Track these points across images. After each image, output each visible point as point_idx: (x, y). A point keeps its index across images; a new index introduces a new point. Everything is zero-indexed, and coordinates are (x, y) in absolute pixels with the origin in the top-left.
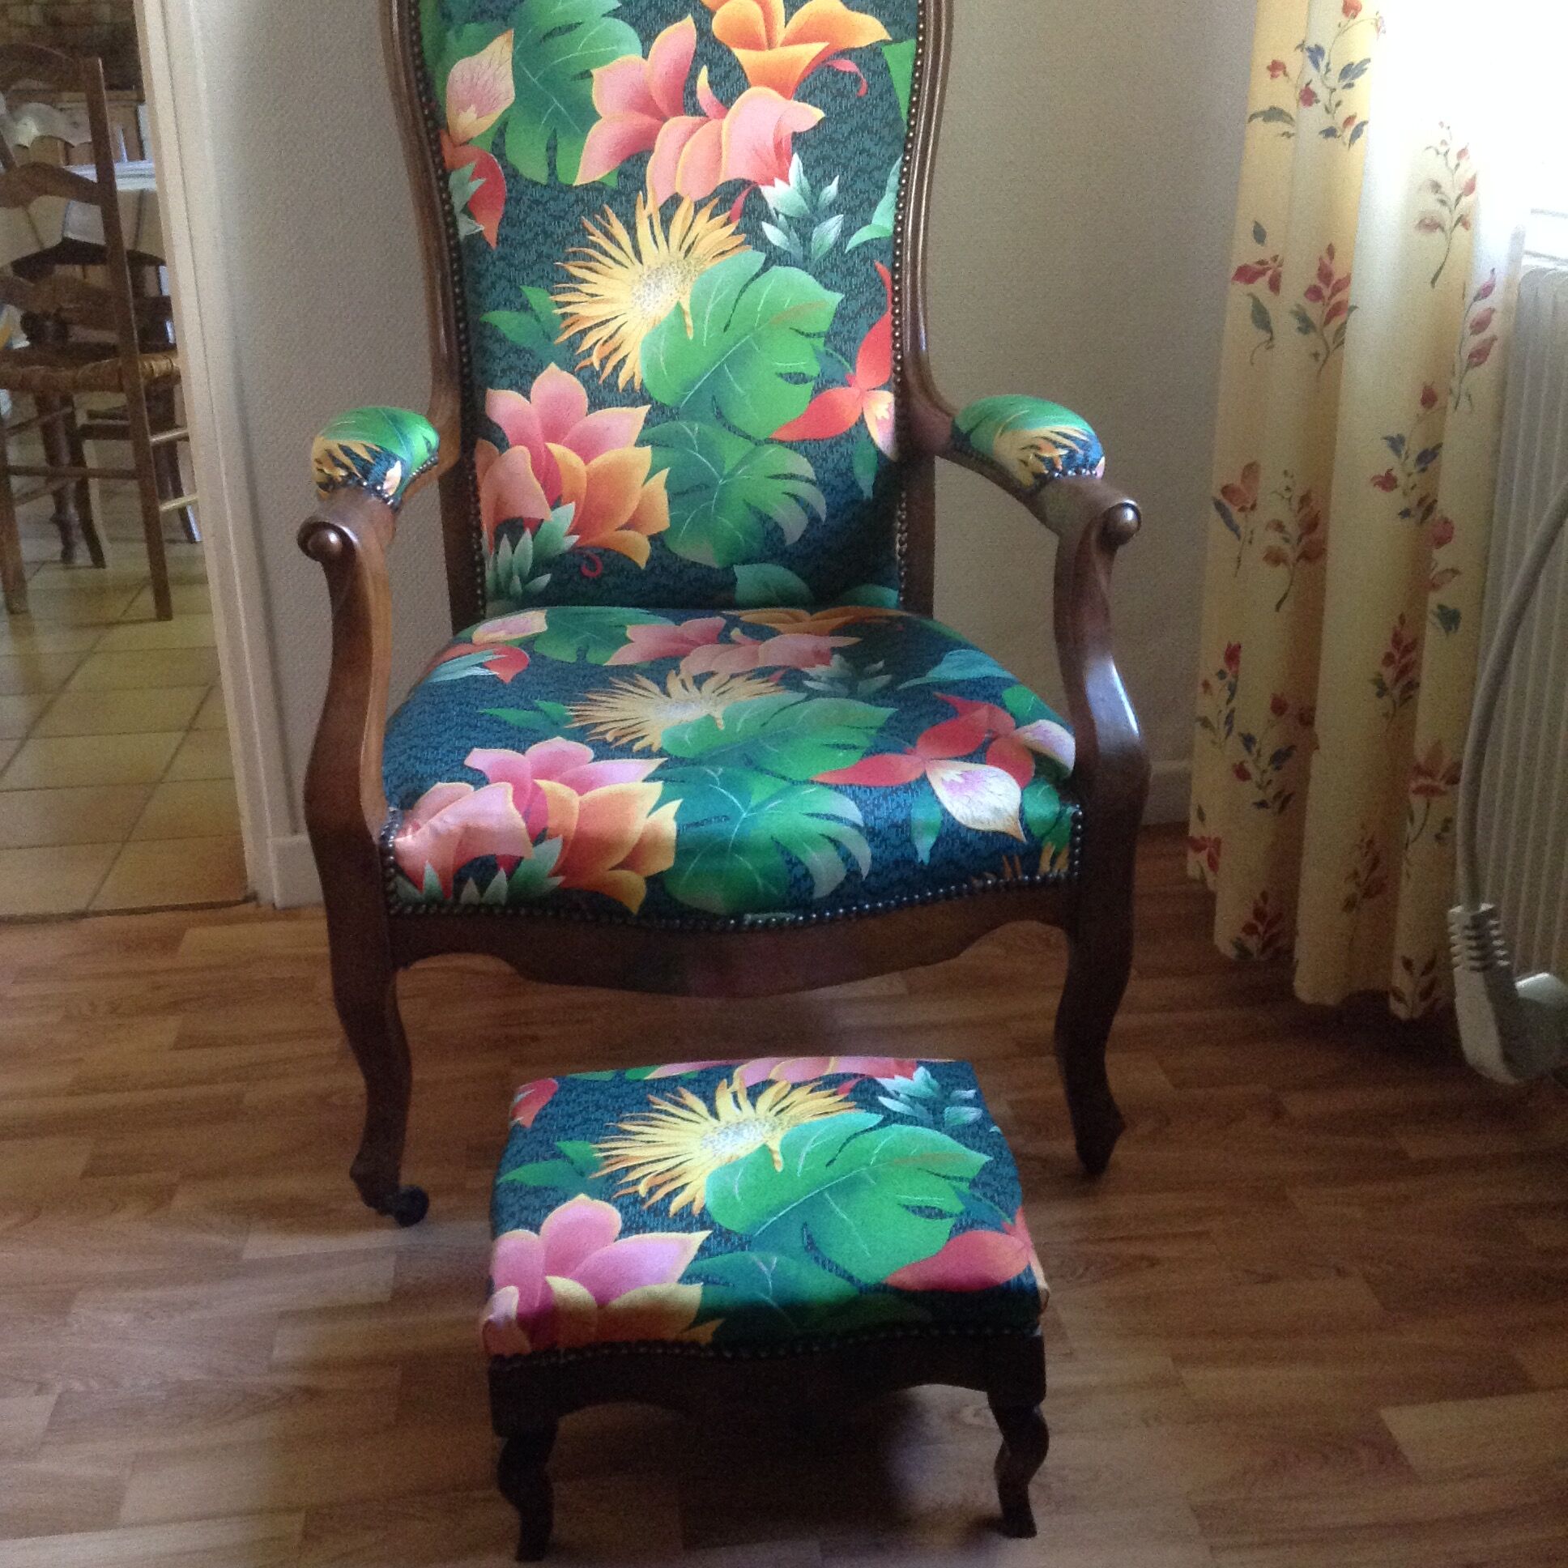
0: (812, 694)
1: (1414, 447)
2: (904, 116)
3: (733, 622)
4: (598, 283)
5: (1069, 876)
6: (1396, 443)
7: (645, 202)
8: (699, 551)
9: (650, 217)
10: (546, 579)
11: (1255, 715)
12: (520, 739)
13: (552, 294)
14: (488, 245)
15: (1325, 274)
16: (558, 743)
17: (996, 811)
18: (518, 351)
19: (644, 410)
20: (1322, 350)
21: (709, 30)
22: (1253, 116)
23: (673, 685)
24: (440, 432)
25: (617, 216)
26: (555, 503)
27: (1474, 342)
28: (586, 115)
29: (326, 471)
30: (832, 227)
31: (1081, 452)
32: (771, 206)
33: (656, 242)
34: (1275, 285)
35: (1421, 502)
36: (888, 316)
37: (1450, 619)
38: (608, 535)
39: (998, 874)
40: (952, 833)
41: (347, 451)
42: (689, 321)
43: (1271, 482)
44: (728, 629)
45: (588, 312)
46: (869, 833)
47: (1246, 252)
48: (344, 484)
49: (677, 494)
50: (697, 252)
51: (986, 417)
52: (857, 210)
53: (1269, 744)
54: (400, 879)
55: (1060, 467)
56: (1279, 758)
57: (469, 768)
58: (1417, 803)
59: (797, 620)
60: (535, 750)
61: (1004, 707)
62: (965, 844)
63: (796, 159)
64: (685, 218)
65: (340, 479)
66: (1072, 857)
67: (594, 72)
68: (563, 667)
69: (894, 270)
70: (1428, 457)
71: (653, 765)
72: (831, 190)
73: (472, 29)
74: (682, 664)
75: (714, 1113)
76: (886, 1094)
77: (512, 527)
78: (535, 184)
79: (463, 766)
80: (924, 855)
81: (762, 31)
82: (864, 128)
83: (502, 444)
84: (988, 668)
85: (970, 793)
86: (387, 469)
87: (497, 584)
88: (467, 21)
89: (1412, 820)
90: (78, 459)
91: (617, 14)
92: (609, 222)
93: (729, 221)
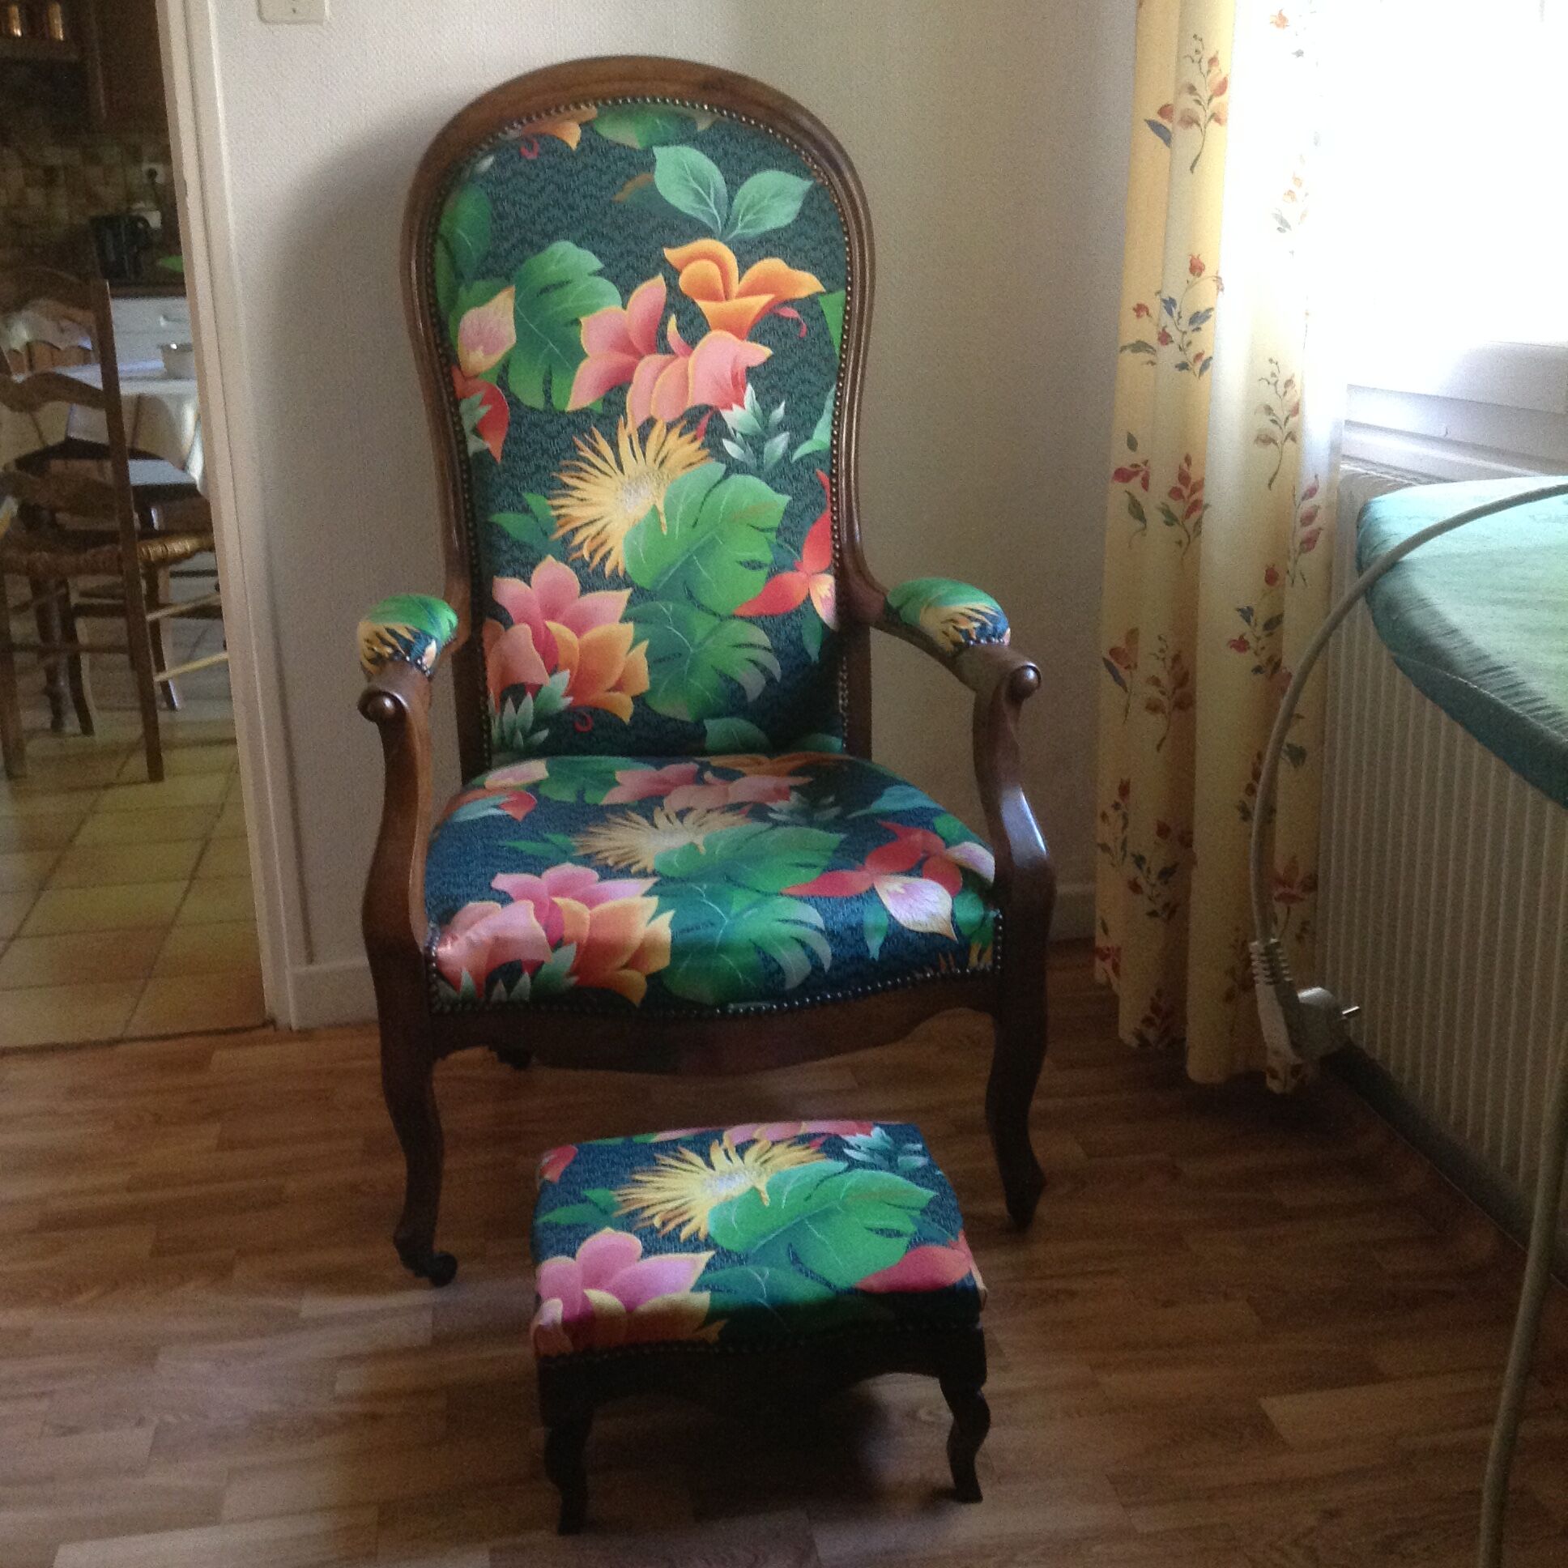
0: (776, 824)
1: (1261, 616)
2: (837, 350)
3: (705, 767)
4: (587, 490)
5: (993, 969)
6: (1247, 614)
7: (626, 424)
8: (674, 708)
9: (630, 437)
10: (544, 734)
11: (1144, 838)
12: (535, 865)
13: (549, 499)
14: (494, 459)
15: (1184, 478)
16: (568, 868)
17: (933, 916)
18: (520, 546)
19: (626, 593)
20: (1185, 541)
21: (677, 286)
22: (1123, 348)
23: (660, 819)
24: (457, 611)
25: (603, 436)
26: (553, 670)
27: (1303, 532)
28: (574, 354)
29: (375, 648)
30: (780, 442)
31: (990, 625)
32: (729, 427)
33: (635, 456)
34: (1145, 484)
35: (1270, 660)
36: (828, 513)
37: (1298, 755)
38: (599, 696)
39: (936, 968)
40: (897, 935)
41: (393, 633)
42: (663, 520)
43: (1148, 645)
44: (700, 773)
45: (578, 513)
46: (829, 934)
47: (1122, 457)
48: (391, 658)
49: (656, 661)
50: (668, 464)
51: (912, 596)
52: (800, 428)
53: (1156, 861)
54: (441, 983)
55: (975, 637)
56: (1166, 874)
57: (497, 891)
58: (1279, 908)
59: (759, 763)
60: (551, 874)
61: (935, 831)
62: (907, 942)
63: (750, 388)
64: (659, 436)
65: (387, 655)
66: (995, 952)
67: (582, 320)
68: (561, 804)
69: (832, 475)
70: (1273, 624)
71: (648, 883)
72: (779, 413)
73: (480, 285)
74: (665, 801)
75: (710, 1165)
76: (850, 1147)
77: (516, 691)
78: (532, 410)
79: (491, 888)
80: (874, 952)
81: (720, 286)
82: (805, 361)
83: (507, 622)
84: (921, 800)
85: (912, 901)
86: (426, 646)
87: (502, 738)
88: (476, 278)
89: (1276, 923)
90: (70, 635)
91: (600, 273)
92: (595, 440)
93: (695, 439)
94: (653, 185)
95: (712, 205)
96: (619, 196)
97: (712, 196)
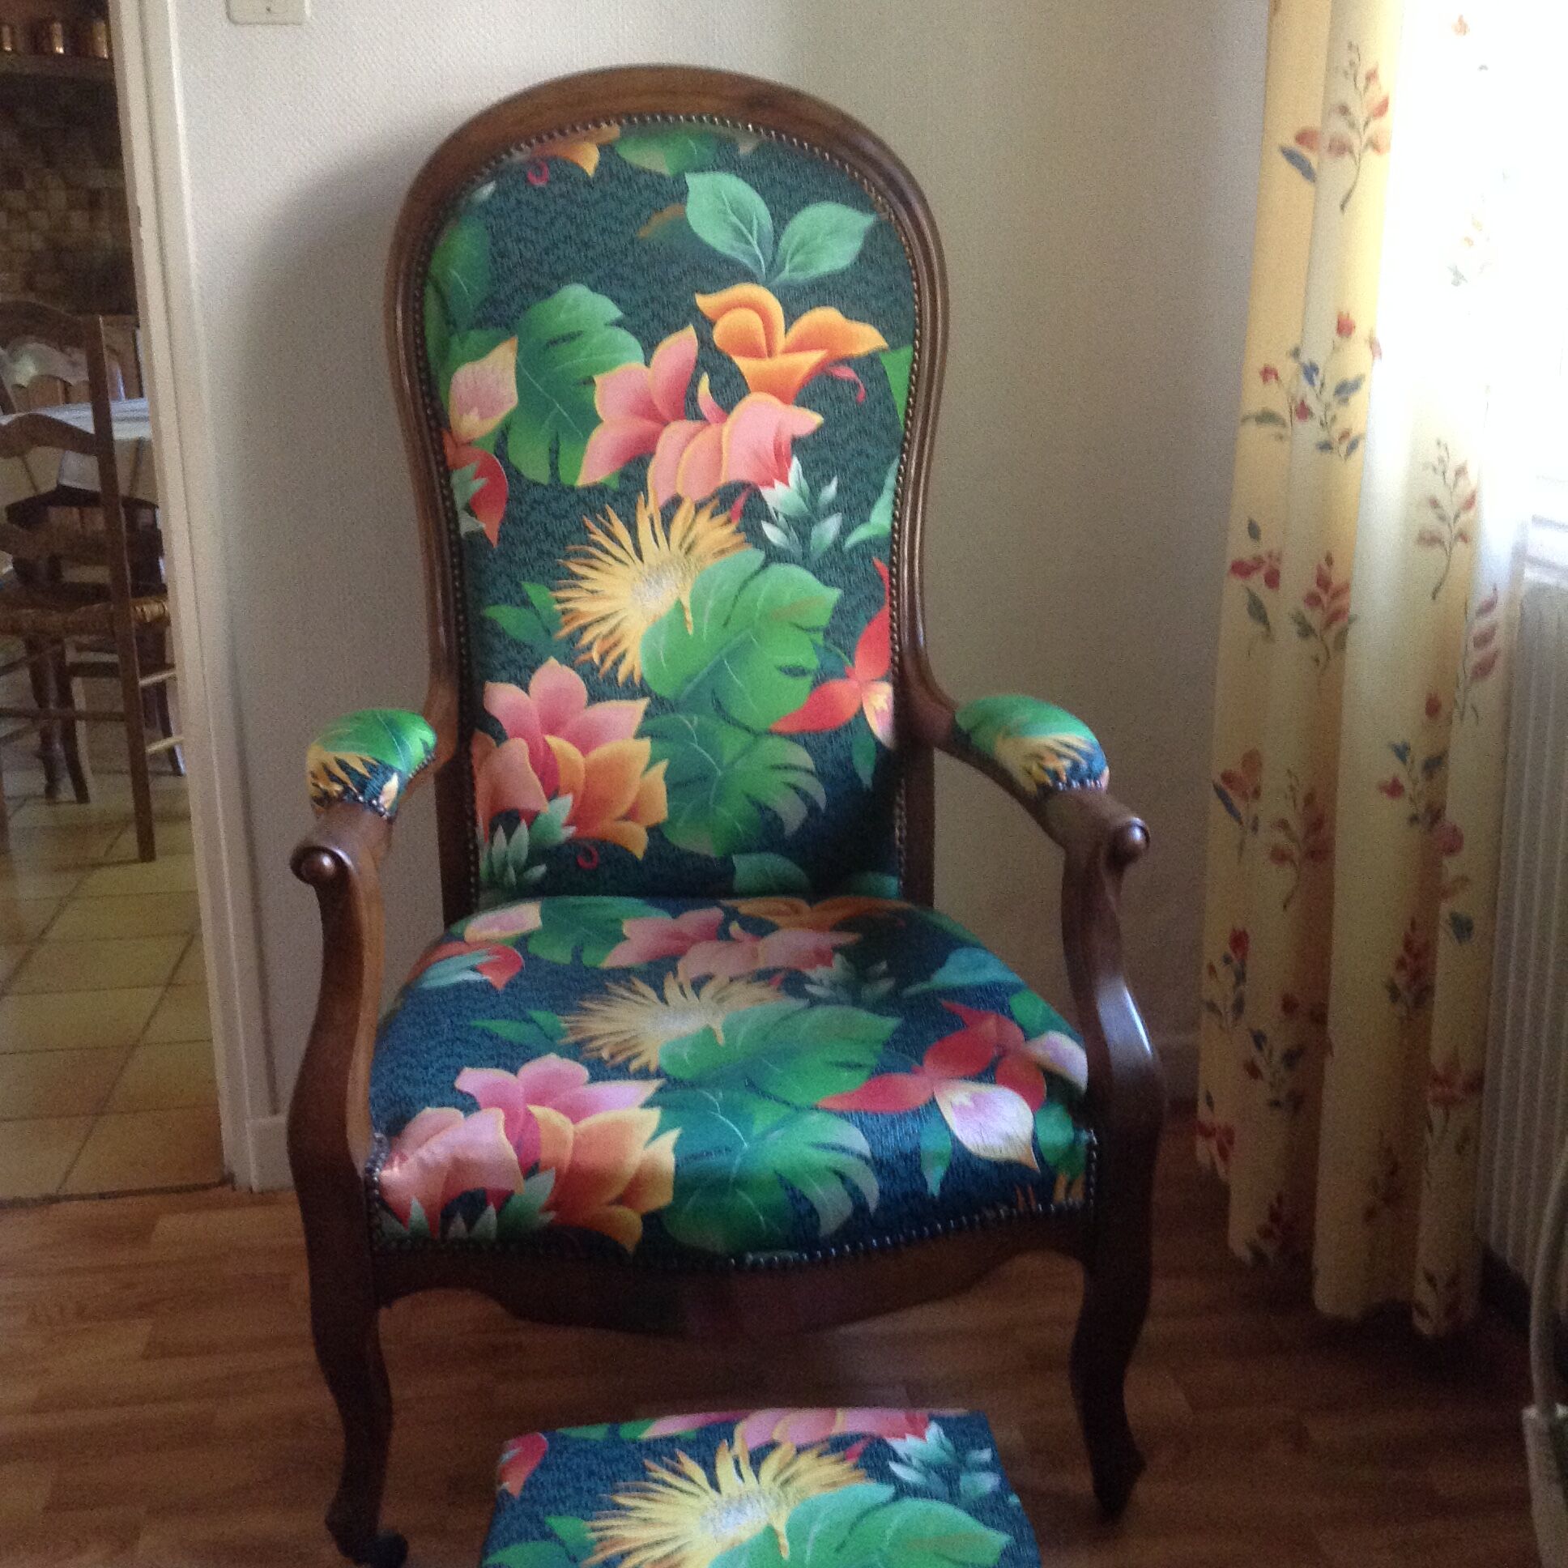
0: (814, 1002)
1: (1419, 756)
2: (901, 417)
3: (732, 915)
4: (598, 580)
5: (1085, 1207)
6: (1402, 752)
7: (646, 503)
8: (698, 841)
9: (651, 517)
10: (540, 870)
11: (1265, 1013)
12: (511, 1057)
13: (552, 589)
14: (489, 542)
15: (1323, 582)
16: (552, 1063)
17: (1008, 1138)
18: (518, 645)
19: (642, 704)
20: (1322, 659)
21: (711, 339)
22: (1245, 420)
23: (671, 990)
24: (437, 729)
25: (619, 516)
26: (552, 793)
27: (1476, 657)
28: (588, 420)
29: (321, 786)
30: (830, 527)
31: (1084, 765)
32: (771, 507)
33: (656, 541)
34: (1273, 580)
35: (1429, 807)
36: (887, 608)
37: (1462, 928)
38: (608, 826)
39: (1012, 1205)
40: (963, 1164)
41: (343, 765)
42: (689, 617)
43: (1274, 780)
44: (726, 922)
45: (587, 607)
46: (876, 1163)
47: (1241, 548)
48: (340, 799)
49: (676, 785)
50: (697, 551)
51: (988, 718)
52: (855, 510)
53: (1279, 1043)
54: (384, 1214)
55: (1064, 778)
56: (1291, 1058)
57: (461, 1092)
58: (1436, 1114)
59: (797, 912)
60: (531, 1070)
61: (1012, 1018)
62: (976, 1173)
63: (795, 462)
64: (685, 518)
65: (335, 794)
66: (1087, 1184)
67: (597, 379)
68: (555, 970)
69: (892, 563)
70: (1435, 765)
71: (649, 1088)
72: (830, 491)
73: (475, 336)
74: (680, 965)
75: (715, 1484)
76: (898, 1460)
77: (508, 818)
78: (536, 484)
79: (453, 1089)
80: (934, 1186)
81: (762, 340)
82: (863, 431)
83: (500, 736)
84: (993, 972)
85: (981, 1119)
86: (384, 783)
87: (491, 873)
88: (471, 328)
89: (1431, 1129)
90: (66, 698)
91: (619, 324)
92: (609, 521)
93: (729, 521)
94: (684, 221)
95: (755, 243)
96: (644, 233)
97: (755, 233)
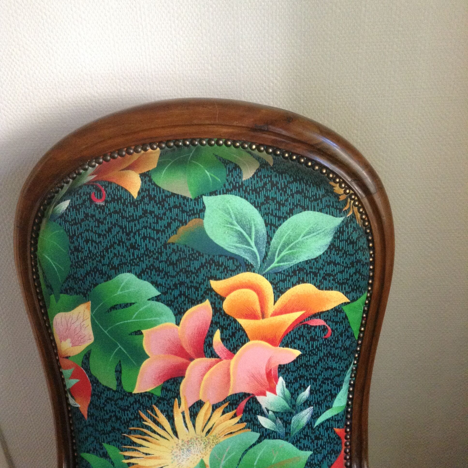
2: (357, 338)
7: (180, 405)
9: (183, 413)
13: (122, 451)
21: (221, 309)
25: (162, 411)
32: (263, 407)
33: (186, 426)
36: (342, 455)
50: (214, 433)
52: (322, 402)
63: (281, 379)
64: (206, 414)
67: (143, 331)
78: (109, 389)
81: (257, 307)
91: (157, 299)
92: (156, 415)
93: (235, 416)
94: (202, 225)
95: (253, 244)
96: (173, 239)
97: (253, 237)
